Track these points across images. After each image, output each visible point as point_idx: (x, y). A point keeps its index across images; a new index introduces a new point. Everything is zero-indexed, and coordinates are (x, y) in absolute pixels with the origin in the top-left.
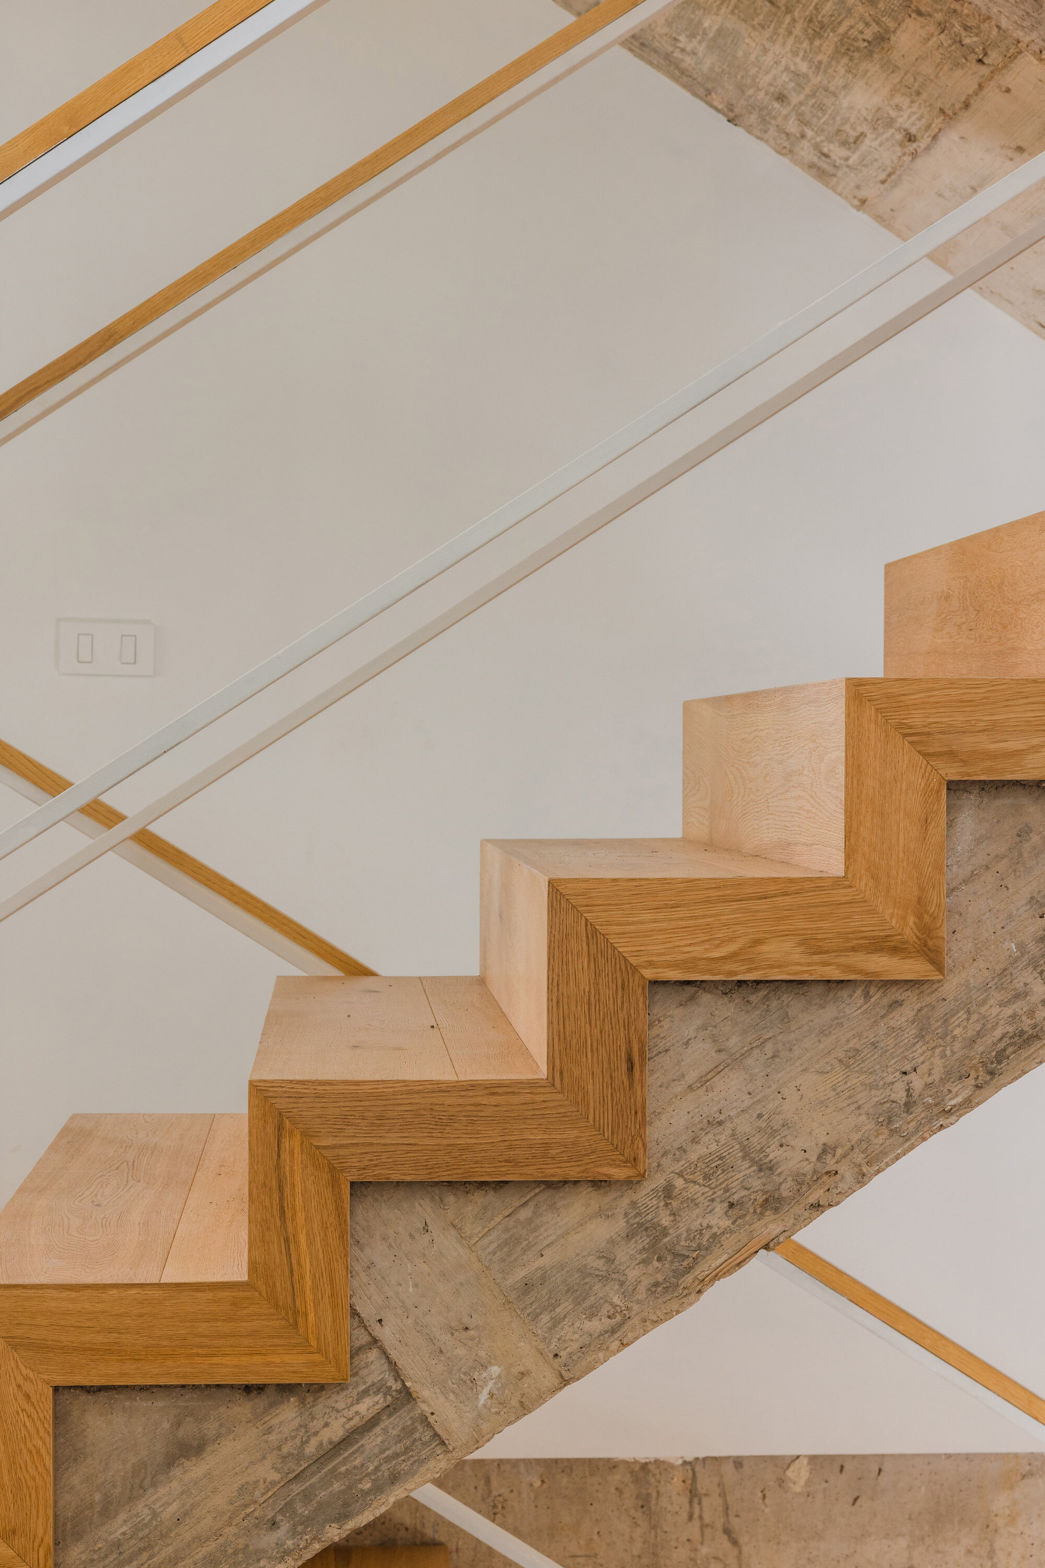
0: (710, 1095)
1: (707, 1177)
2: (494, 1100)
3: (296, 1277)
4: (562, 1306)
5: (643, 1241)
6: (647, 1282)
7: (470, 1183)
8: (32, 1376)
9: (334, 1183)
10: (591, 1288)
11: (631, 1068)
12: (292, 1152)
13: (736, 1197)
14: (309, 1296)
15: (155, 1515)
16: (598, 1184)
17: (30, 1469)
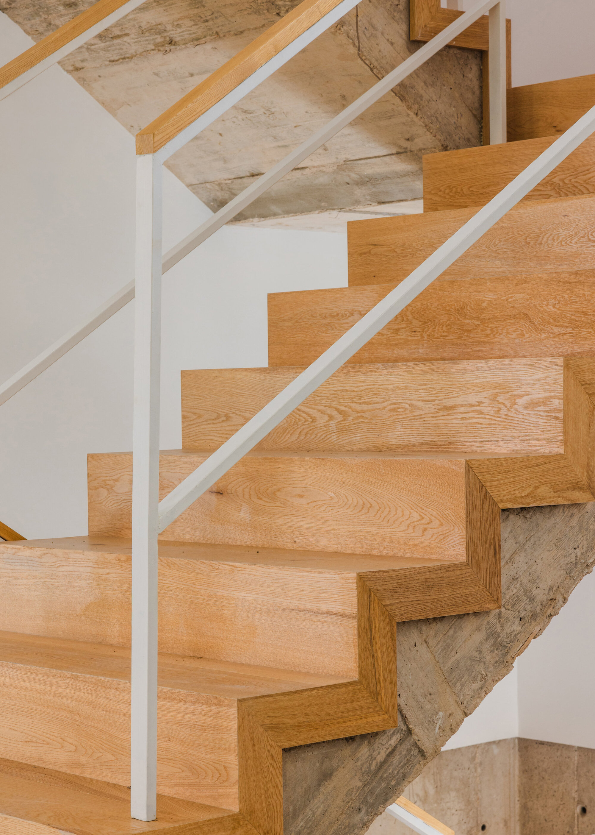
0: (514, 565)
1: (513, 607)
2: (448, 574)
3: (377, 675)
4: (465, 677)
5: (491, 641)
6: (493, 661)
7: (430, 619)
8: (274, 745)
9: (391, 625)
10: (474, 667)
11: (495, 554)
12: (374, 609)
13: (522, 615)
14: (382, 684)
15: (314, 813)
16: (476, 614)
17: (274, 796)
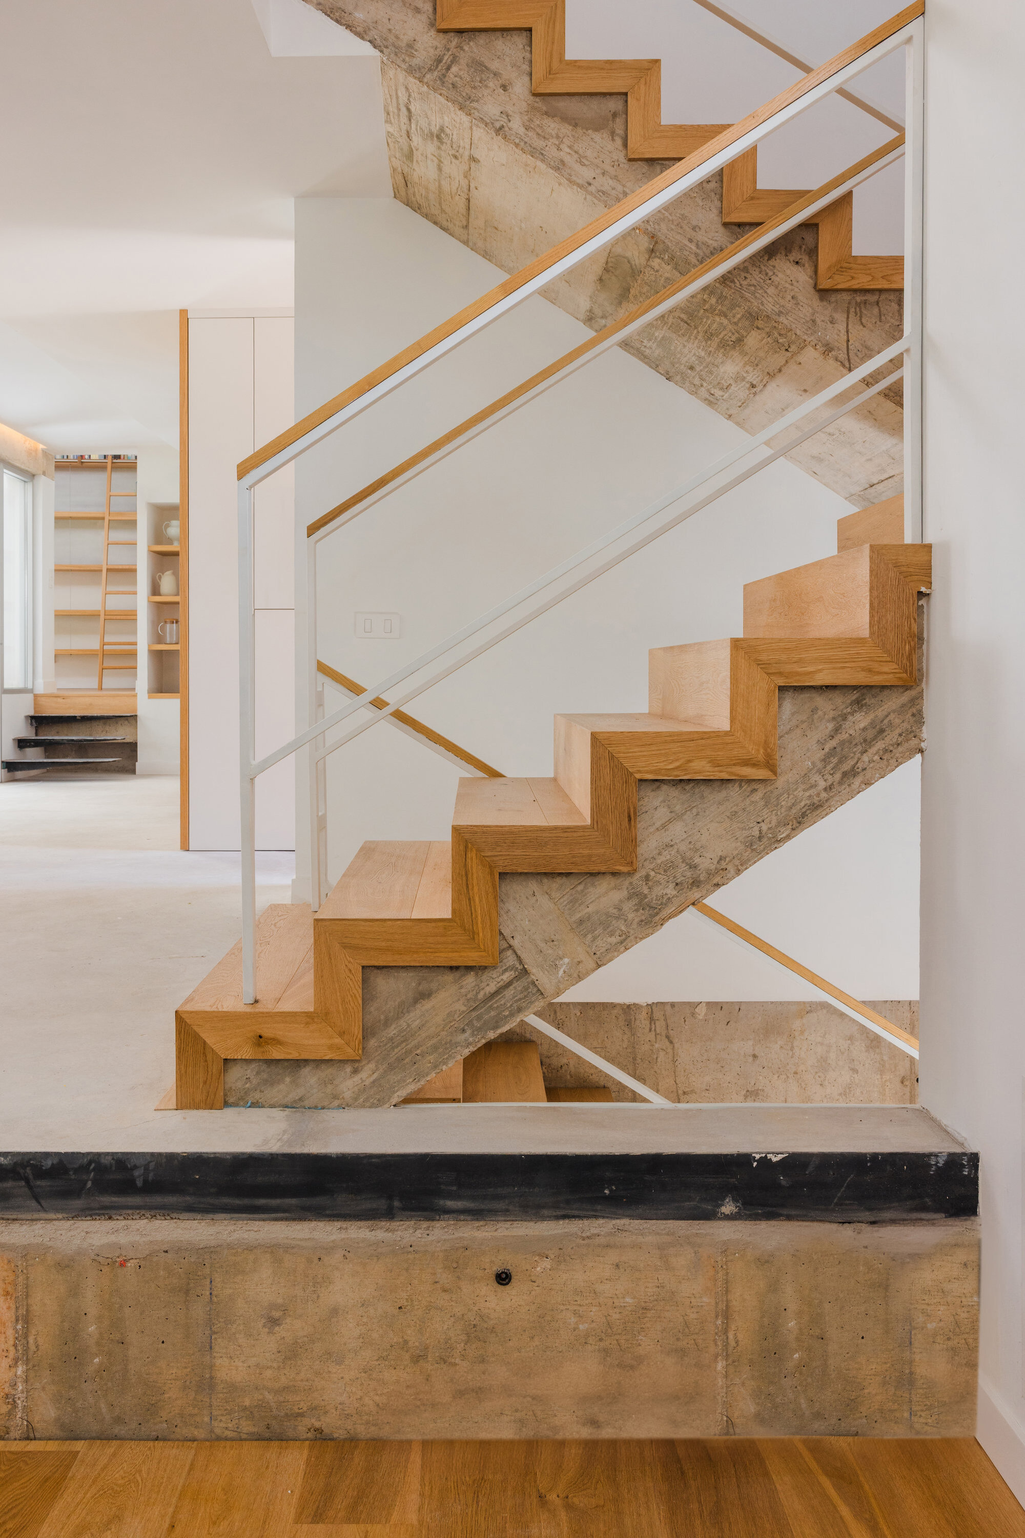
0: (667, 832)
1: (665, 871)
2: (565, 835)
3: (474, 916)
4: (597, 931)
5: (635, 901)
6: (637, 920)
7: (554, 873)
8: (352, 961)
9: (492, 873)
10: (611, 922)
11: (630, 820)
12: (472, 858)
13: (679, 880)
14: (480, 925)
15: (409, 1025)
16: (614, 874)
17: (351, 1003)
